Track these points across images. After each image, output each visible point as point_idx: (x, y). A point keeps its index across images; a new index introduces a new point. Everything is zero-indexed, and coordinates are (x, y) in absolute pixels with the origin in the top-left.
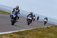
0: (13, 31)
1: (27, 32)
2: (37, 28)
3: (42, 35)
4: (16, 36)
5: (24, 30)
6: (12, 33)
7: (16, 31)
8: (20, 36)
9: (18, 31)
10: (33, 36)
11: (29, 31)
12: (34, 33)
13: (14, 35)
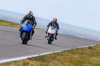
0: (29, 55)
1: (54, 56)
3: (80, 61)
4: (33, 63)
5: (49, 53)
6: (26, 59)
8: (41, 63)
9: (37, 55)
10: (64, 63)
11: (58, 54)
12: (66, 57)
13: (31, 62)
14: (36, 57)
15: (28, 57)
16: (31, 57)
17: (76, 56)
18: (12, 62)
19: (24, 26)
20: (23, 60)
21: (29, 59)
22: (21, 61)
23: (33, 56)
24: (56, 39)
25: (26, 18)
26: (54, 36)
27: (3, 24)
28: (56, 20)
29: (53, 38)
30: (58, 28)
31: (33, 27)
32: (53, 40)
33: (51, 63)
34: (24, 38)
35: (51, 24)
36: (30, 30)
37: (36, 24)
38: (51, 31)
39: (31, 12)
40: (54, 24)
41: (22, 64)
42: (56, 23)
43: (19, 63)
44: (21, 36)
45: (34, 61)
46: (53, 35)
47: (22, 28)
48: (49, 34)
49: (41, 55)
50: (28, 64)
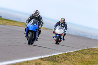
0: (41, 55)
1: (65, 56)
2: (83, 50)
3: (91, 61)
4: (45, 63)
5: (60, 53)
6: (38, 59)
7: (46, 56)
8: (53, 63)
9: (49, 56)
10: (76, 63)
11: (69, 54)
12: (77, 57)
13: (43, 62)
14: (48, 57)
15: (40, 57)
16: (43, 57)
17: (87, 57)
18: (25, 62)
19: (30, 25)
20: (36, 60)
21: (41, 59)
22: (33, 61)
23: (45, 56)
24: (64, 39)
25: (32, 17)
26: (62, 37)
27: (16, 24)
28: (64, 20)
29: (61, 38)
30: (66, 28)
31: (40, 27)
32: (60, 41)
33: (62, 63)
34: (30, 38)
35: (58, 24)
36: (37, 30)
37: (43, 23)
38: (59, 31)
39: (37, 11)
40: (62, 24)
41: (34, 64)
42: (64, 23)
43: (31, 64)
44: (27, 36)
45: (46, 61)
46: (60, 35)
47: (28, 28)
48: (57, 34)
49: (52, 55)
50: (40, 64)
